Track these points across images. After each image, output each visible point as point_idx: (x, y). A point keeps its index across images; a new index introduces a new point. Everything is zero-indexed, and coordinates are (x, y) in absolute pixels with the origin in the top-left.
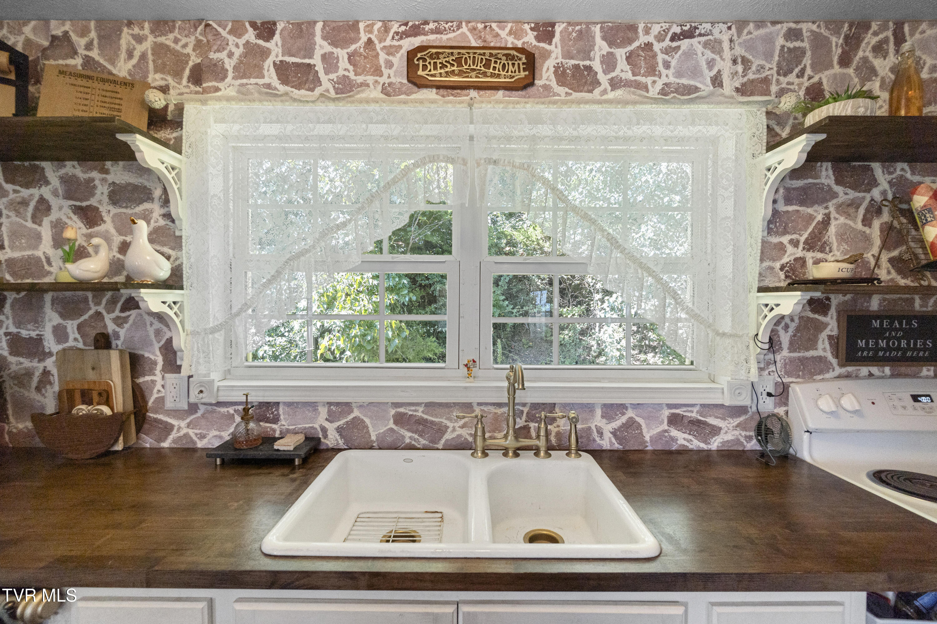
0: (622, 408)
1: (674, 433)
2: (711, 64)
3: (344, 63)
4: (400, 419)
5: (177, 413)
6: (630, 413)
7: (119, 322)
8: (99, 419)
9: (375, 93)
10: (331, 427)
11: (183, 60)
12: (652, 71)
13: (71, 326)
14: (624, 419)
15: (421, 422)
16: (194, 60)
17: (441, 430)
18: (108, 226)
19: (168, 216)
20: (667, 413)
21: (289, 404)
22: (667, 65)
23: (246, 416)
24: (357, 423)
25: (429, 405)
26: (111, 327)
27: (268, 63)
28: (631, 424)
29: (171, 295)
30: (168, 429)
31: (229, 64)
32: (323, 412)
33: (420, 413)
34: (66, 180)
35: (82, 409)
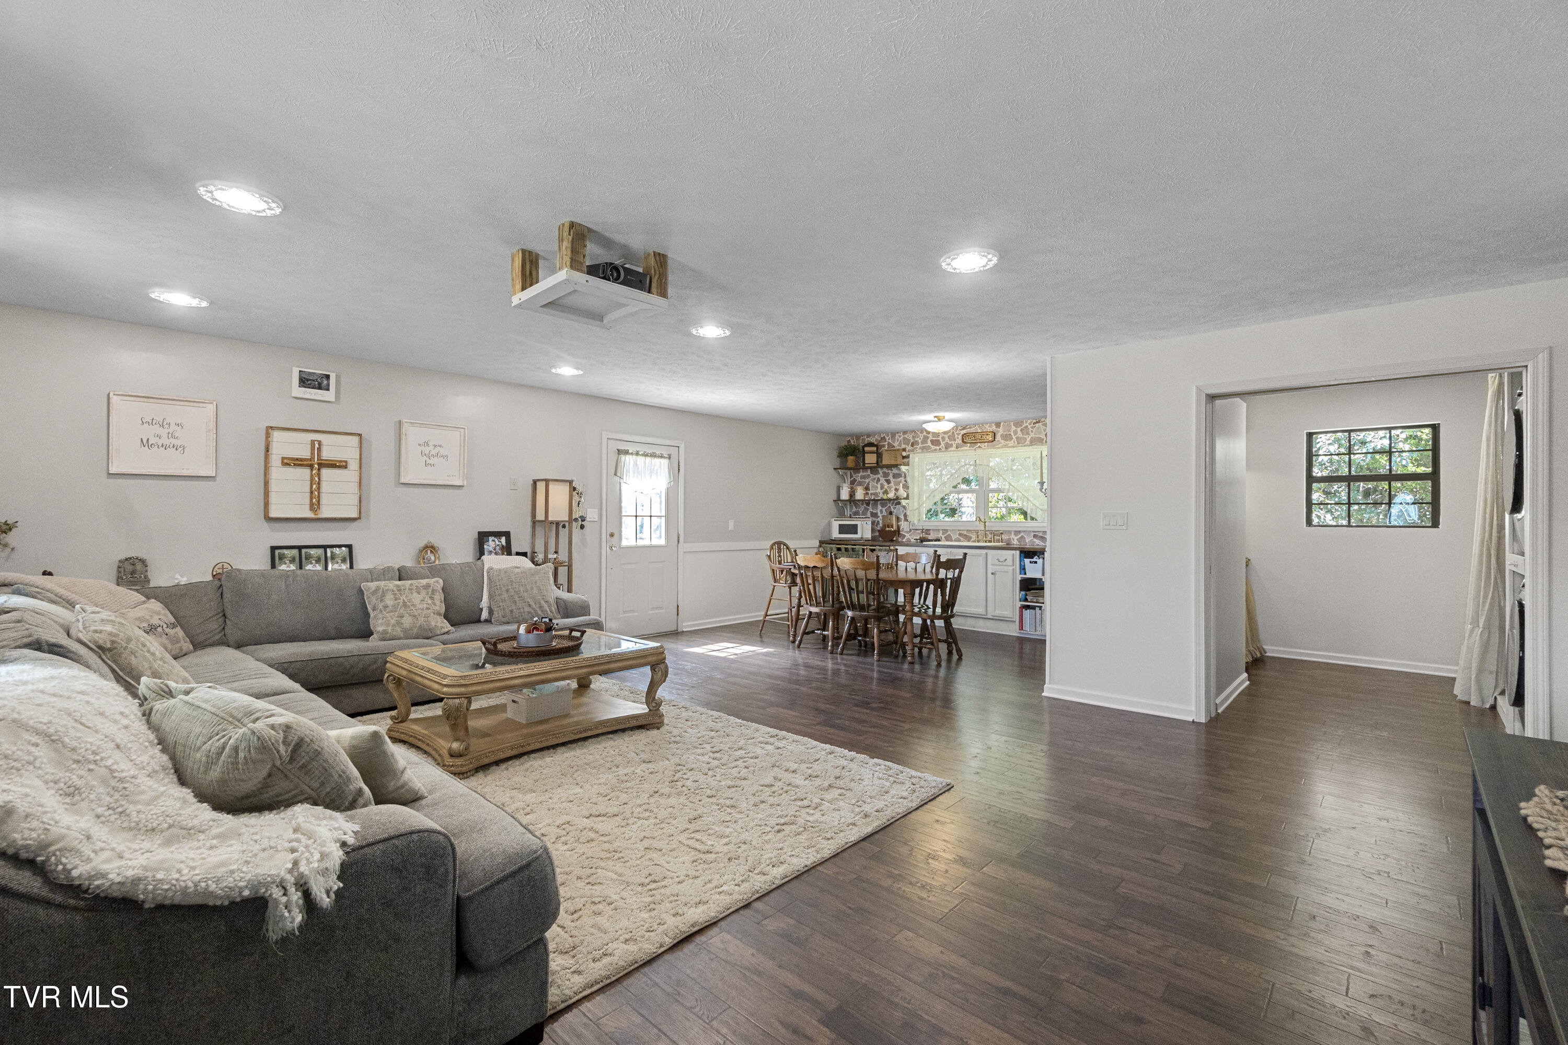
0: (1020, 532)
1: (1035, 540)
2: (1045, 430)
3: (947, 439)
4: (960, 534)
5: (907, 532)
6: (1022, 534)
7: (894, 508)
8: (891, 531)
9: (954, 448)
10: (943, 537)
11: (909, 440)
12: (1028, 434)
13: (884, 509)
14: (1020, 536)
15: (965, 535)
16: (912, 441)
17: (971, 538)
18: (892, 484)
19: (906, 481)
20: (1032, 534)
21: (933, 530)
22: (1032, 432)
23: (923, 532)
24: (949, 535)
25: (967, 530)
26: (892, 510)
27: (929, 440)
28: (1022, 537)
29: (907, 501)
30: (904, 536)
31: (920, 441)
32: (941, 532)
33: (965, 533)
34: (884, 473)
35: (887, 529)
